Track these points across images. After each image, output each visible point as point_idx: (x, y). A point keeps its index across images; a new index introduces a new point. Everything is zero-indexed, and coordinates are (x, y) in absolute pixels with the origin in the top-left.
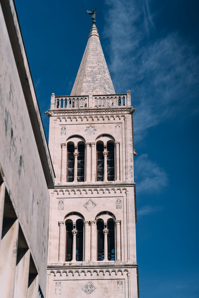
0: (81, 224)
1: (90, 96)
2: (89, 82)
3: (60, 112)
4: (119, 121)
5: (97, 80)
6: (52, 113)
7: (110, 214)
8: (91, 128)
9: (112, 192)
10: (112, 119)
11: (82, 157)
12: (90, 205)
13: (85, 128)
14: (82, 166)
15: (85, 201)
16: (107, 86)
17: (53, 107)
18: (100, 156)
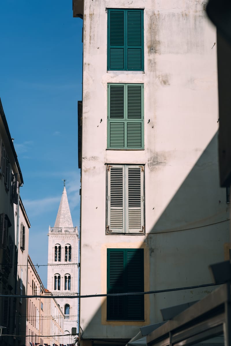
0: (59, 277)
1: (63, 228)
2: (62, 218)
3: (52, 234)
4: (73, 239)
5: (65, 218)
6: (49, 235)
7: (69, 274)
8: (63, 241)
9: (70, 266)
10: (70, 238)
11: (60, 251)
12: (63, 271)
13: (61, 241)
14: (60, 254)
15: (61, 269)
16: (69, 220)
17: (50, 232)
18: (66, 251)
